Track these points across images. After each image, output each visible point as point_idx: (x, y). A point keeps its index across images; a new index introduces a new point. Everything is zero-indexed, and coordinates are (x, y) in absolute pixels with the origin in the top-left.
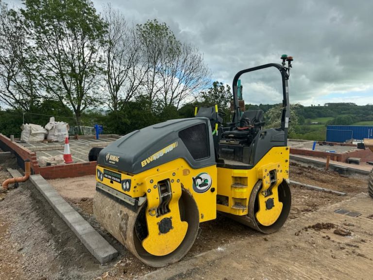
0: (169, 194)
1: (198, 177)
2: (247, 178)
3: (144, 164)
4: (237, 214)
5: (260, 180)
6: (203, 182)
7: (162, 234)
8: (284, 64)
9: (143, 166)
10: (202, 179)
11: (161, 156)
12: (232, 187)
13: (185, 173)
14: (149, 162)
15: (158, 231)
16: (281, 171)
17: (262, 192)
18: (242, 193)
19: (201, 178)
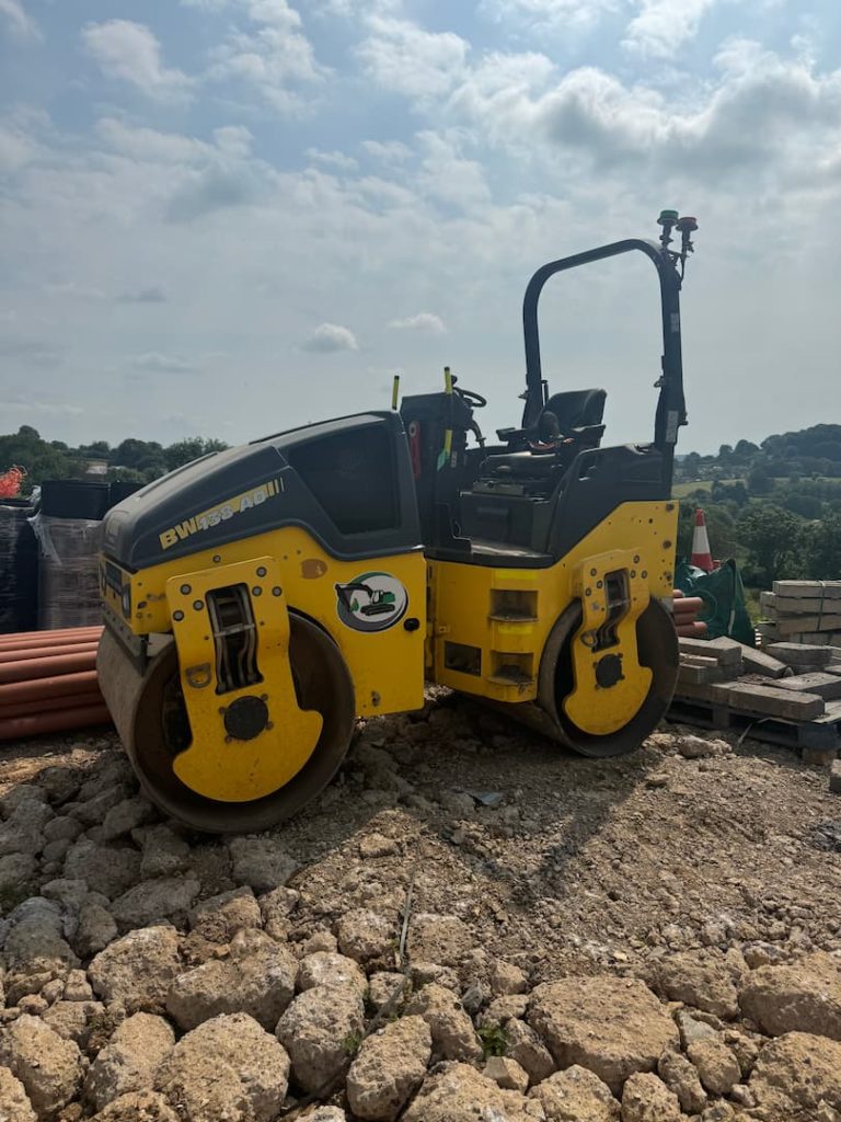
0: (247, 627)
1: (357, 585)
2: (535, 593)
3: (167, 539)
4: (505, 699)
5: (577, 601)
6: (377, 599)
7: (234, 742)
8: (666, 238)
9: (165, 545)
10: (370, 592)
11: (224, 518)
12: (490, 620)
13: (310, 569)
14: (184, 535)
15: (223, 732)
16: (644, 575)
17: (583, 636)
18: (520, 637)
19: (366, 588)
